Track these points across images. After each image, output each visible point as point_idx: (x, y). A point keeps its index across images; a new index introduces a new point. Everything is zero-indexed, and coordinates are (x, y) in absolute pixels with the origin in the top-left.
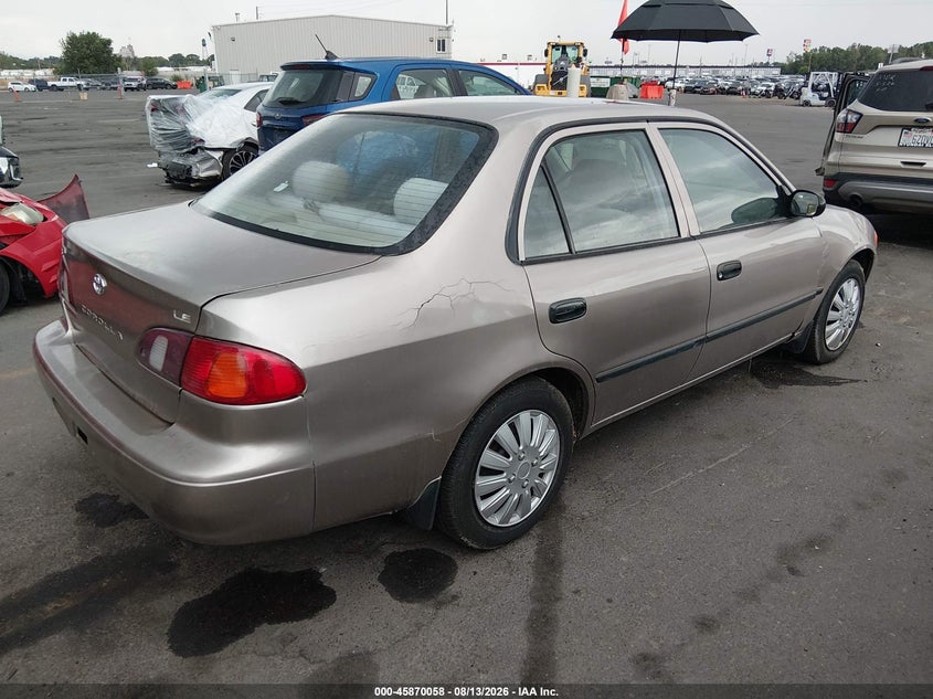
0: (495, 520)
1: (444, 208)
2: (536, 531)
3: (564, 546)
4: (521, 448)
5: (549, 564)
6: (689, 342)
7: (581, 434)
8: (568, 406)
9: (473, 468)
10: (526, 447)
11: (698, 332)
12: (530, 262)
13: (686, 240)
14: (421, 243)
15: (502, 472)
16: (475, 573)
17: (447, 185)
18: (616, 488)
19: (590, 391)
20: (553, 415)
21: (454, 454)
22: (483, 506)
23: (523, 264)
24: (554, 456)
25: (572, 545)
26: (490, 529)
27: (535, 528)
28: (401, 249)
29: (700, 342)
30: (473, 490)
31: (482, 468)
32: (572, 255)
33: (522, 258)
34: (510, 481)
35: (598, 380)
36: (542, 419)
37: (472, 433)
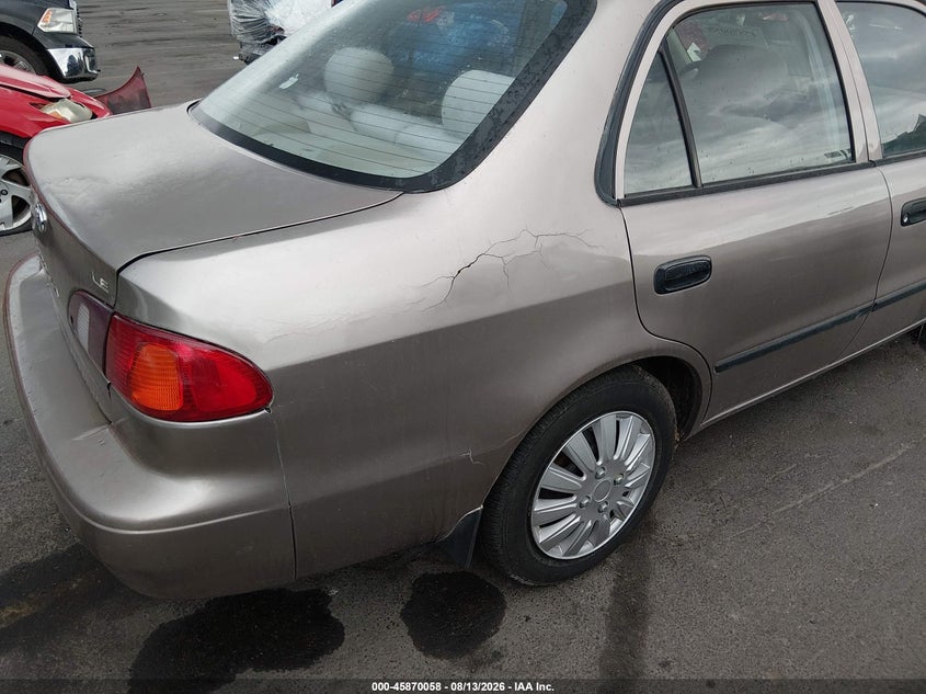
0: (558, 553)
1: (503, 118)
2: (615, 559)
3: (652, 587)
4: (600, 463)
5: (629, 615)
6: (851, 312)
7: (687, 433)
8: (671, 402)
9: (531, 488)
10: (607, 461)
11: (863, 299)
12: (633, 201)
13: (863, 166)
14: (464, 174)
15: (570, 495)
16: (528, 619)
17: (510, 81)
18: (726, 499)
19: (705, 382)
20: (650, 415)
21: (503, 475)
22: (542, 536)
23: (620, 204)
24: (647, 467)
25: (663, 585)
26: (550, 563)
27: (614, 554)
28: (434, 182)
29: (865, 311)
30: (529, 519)
31: (542, 489)
32: (696, 189)
33: (620, 195)
34: (581, 506)
35: (718, 369)
36: (631, 422)
37: (530, 447)
